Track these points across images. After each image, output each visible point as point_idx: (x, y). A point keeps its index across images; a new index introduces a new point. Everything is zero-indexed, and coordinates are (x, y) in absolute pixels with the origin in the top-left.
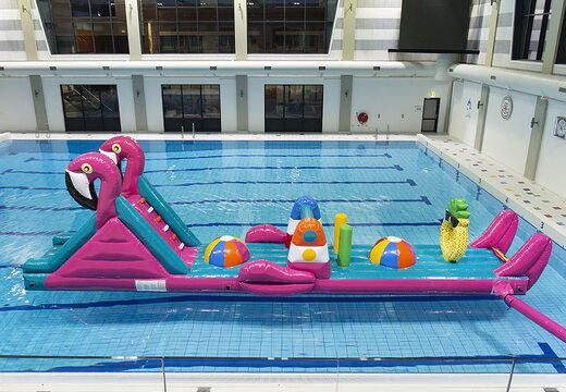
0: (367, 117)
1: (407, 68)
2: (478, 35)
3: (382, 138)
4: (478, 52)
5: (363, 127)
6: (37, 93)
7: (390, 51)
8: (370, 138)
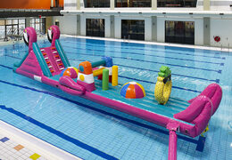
3: (226, 50)
5: (217, 44)
6: (78, 21)
8: (219, 49)
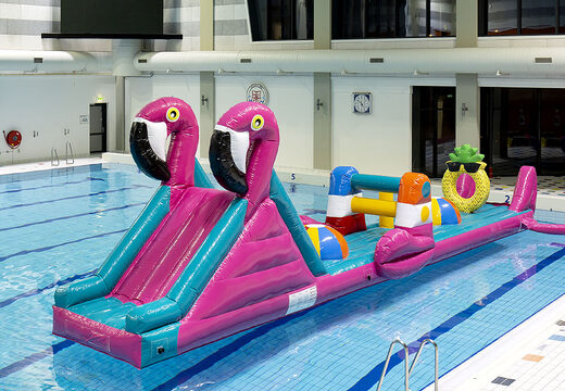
0: (20, 137)
1: (76, 60)
2: (175, 15)
4: (180, 37)
5: (14, 153)
7: (44, 36)
